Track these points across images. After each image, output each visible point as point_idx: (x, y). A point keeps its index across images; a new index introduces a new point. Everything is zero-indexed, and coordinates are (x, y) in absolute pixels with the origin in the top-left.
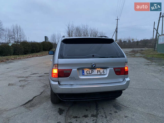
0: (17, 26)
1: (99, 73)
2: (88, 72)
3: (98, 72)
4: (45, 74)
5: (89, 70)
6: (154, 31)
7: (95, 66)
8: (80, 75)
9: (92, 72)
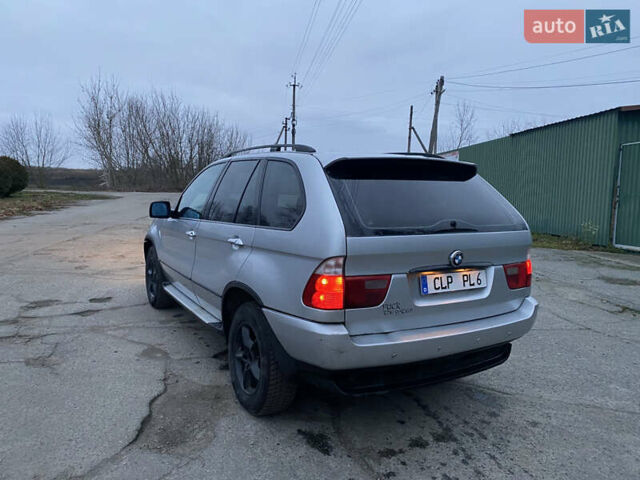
1: (468, 285)
2: (438, 285)
3: (464, 281)
4: (91, 301)
5: (439, 276)
6: (410, 138)
7: (460, 262)
9: (448, 283)
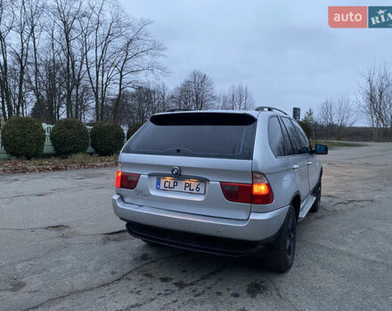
0: (242, 89)
1: (188, 189)
2: (167, 184)
3: (186, 187)
5: (169, 180)
8: (152, 187)
9: (174, 185)
